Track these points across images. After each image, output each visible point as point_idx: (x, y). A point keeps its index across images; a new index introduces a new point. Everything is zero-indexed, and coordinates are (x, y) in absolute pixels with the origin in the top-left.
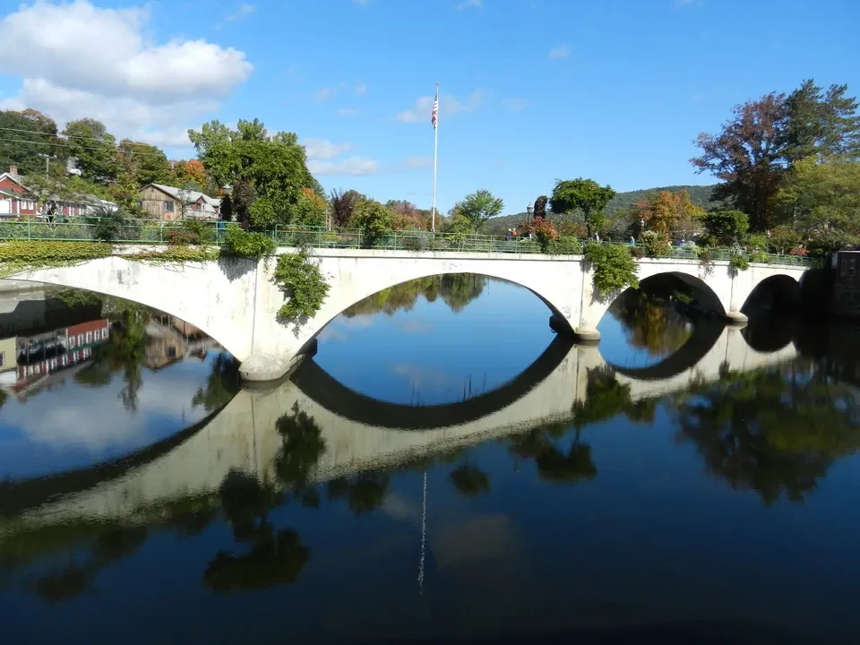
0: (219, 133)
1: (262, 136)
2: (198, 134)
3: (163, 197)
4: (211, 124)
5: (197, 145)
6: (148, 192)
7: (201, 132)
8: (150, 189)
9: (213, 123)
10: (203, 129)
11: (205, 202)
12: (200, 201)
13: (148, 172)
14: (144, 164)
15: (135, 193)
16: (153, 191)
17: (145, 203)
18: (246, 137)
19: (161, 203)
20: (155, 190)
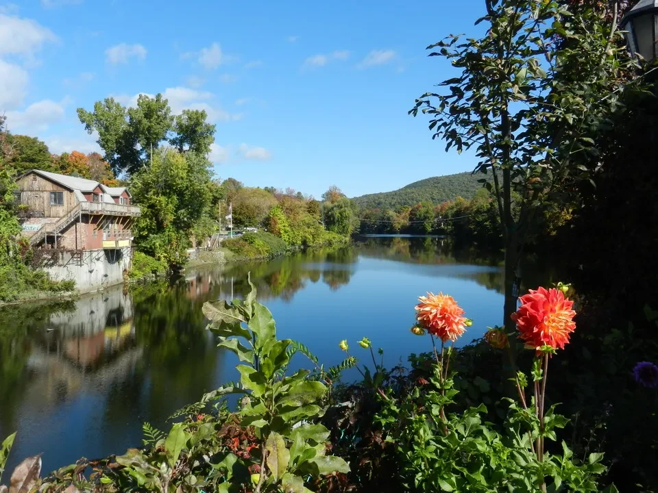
0: (113, 111)
1: (166, 114)
2: (90, 114)
3: (49, 187)
4: (103, 103)
5: (88, 126)
6: (27, 182)
7: (92, 111)
8: (31, 177)
9: (107, 101)
10: (95, 107)
11: (103, 192)
12: (98, 191)
13: (27, 164)
14: (24, 156)
15: (11, 182)
16: (35, 179)
17: (24, 195)
18: (148, 115)
19: (46, 195)
20: (38, 178)
